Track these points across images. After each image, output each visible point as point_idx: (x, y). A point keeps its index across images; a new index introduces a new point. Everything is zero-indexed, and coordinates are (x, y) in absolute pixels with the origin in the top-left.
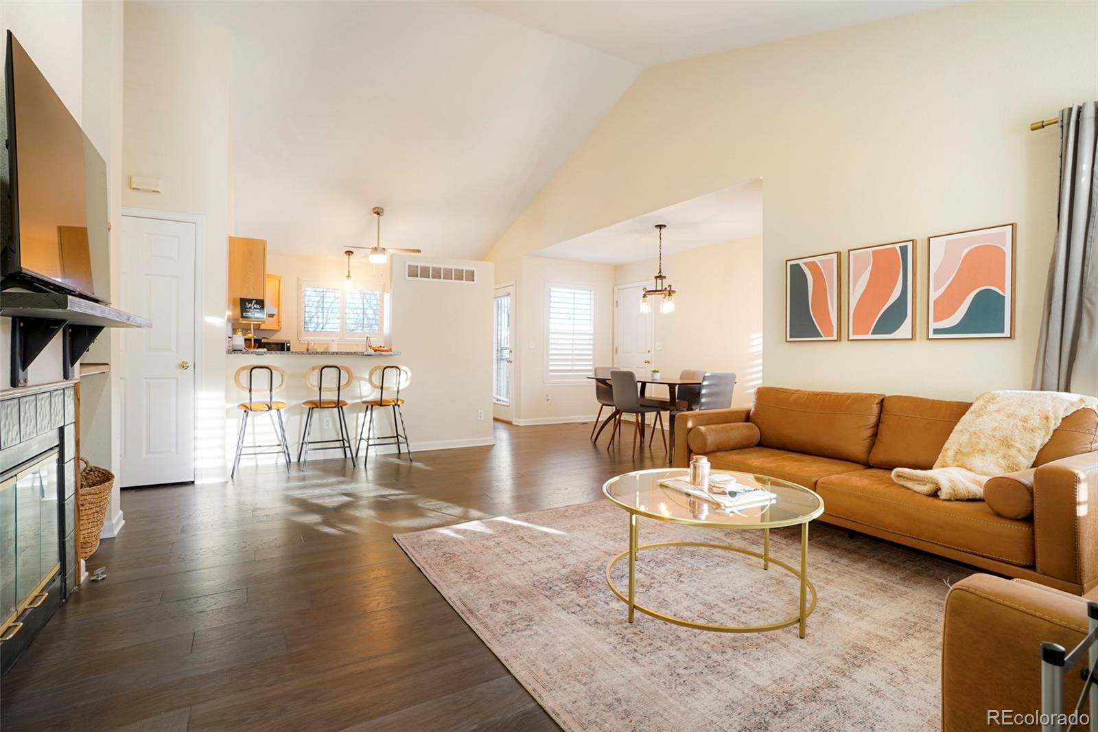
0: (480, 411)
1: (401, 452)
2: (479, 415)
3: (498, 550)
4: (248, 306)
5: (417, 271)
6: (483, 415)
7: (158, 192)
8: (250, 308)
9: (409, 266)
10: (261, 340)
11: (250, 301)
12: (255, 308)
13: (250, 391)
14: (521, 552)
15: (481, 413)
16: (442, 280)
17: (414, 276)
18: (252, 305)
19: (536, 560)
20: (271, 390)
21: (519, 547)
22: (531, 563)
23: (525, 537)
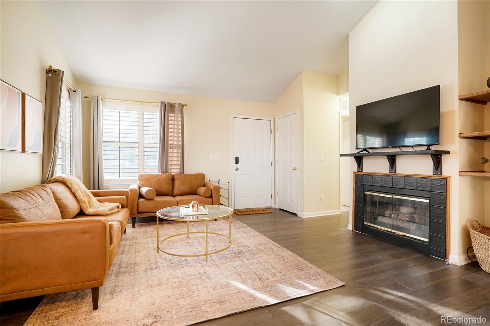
3: (274, 271)
14: (261, 269)
19: (254, 265)
21: (262, 272)
22: (257, 263)
23: (258, 280)
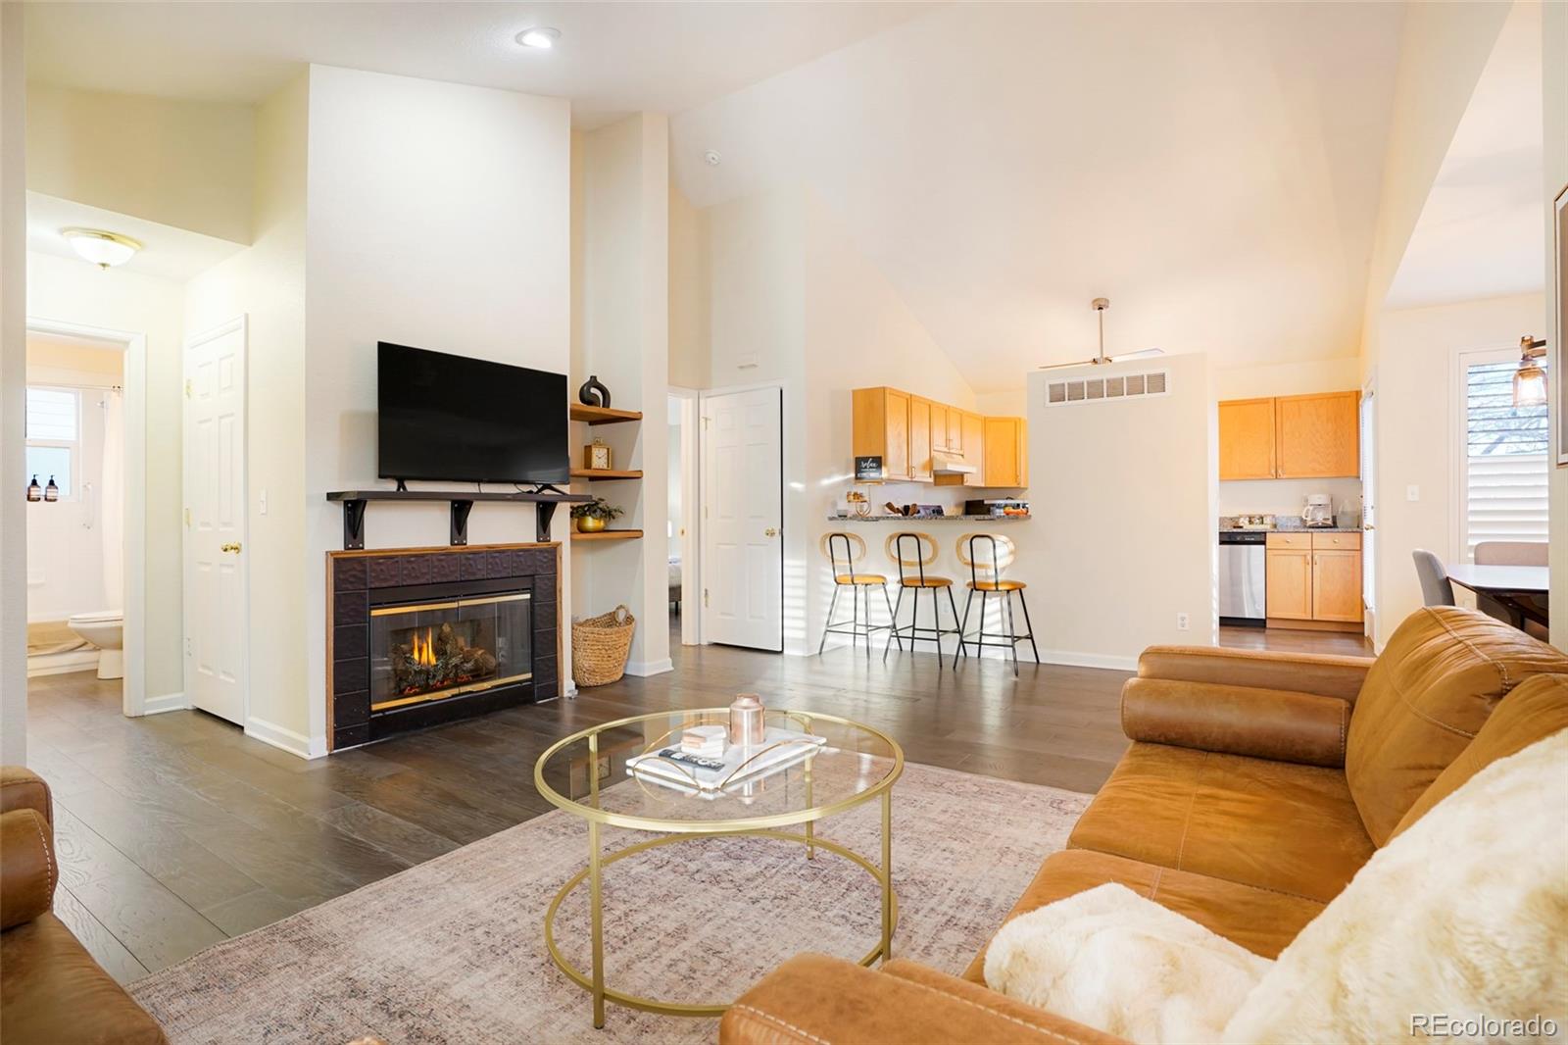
0: (1180, 615)
1: (1041, 661)
2: (1180, 622)
4: (864, 465)
5: (1064, 391)
6: (1186, 622)
7: (754, 366)
8: (866, 467)
9: (1051, 386)
10: (983, 501)
11: (866, 459)
12: (871, 467)
13: (833, 561)
15: (1183, 619)
16: (1105, 399)
17: (1060, 400)
18: (868, 464)
20: (850, 562)
